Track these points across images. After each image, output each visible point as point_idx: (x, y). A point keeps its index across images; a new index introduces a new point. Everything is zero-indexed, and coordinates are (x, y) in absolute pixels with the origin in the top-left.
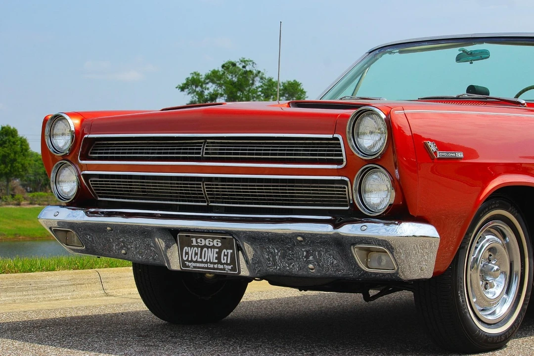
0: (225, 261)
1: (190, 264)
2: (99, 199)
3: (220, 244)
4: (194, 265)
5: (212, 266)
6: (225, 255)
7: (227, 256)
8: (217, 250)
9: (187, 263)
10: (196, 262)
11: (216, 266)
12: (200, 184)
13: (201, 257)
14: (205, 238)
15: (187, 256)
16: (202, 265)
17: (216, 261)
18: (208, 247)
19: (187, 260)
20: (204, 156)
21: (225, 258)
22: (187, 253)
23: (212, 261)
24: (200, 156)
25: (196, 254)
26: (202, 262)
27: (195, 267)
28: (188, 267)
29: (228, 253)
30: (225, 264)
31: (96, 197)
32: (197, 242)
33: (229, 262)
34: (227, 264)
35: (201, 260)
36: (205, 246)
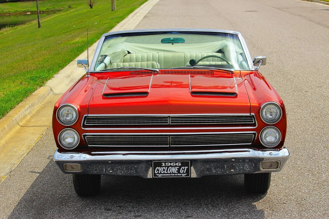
0: (183, 172)
1: (159, 175)
2: (89, 146)
3: (180, 165)
4: (162, 175)
5: (173, 175)
6: (182, 169)
7: (184, 170)
8: (178, 167)
9: (157, 175)
10: (164, 173)
11: (176, 175)
12: (168, 137)
13: (167, 171)
14: (171, 163)
15: (158, 171)
16: (167, 175)
17: (177, 172)
18: (172, 167)
19: (158, 173)
20: (170, 124)
21: (183, 170)
22: (158, 170)
23: (174, 172)
24: (168, 124)
25: (164, 170)
26: (168, 173)
27: (162, 176)
28: (158, 176)
29: (185, 168)
30: (182, 173)
31: (87, 145)
32: (165, 165)
33: (185, 172)
34: (183, 173)
35: (167, 172)
36: (171, 166)
